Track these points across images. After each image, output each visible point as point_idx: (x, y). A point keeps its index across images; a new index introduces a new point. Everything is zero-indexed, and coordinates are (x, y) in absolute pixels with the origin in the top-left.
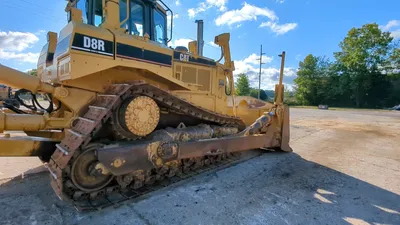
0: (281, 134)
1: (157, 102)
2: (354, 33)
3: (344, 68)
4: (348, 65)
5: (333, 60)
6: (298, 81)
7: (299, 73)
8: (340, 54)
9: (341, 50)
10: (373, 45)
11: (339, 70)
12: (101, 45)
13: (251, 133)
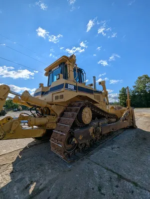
0: (133, 120)
1: (92, 110)
2: (140, 78)
3: (138, 92)
4: (139, 90)
5: (133, 89)
6: (120, 98)
7: (120, 95)
8: (135, 86)
9: (135, 85)
10: (148, 82)
11: (136, 93)
12: (73, 87)
13: (123, 120)
